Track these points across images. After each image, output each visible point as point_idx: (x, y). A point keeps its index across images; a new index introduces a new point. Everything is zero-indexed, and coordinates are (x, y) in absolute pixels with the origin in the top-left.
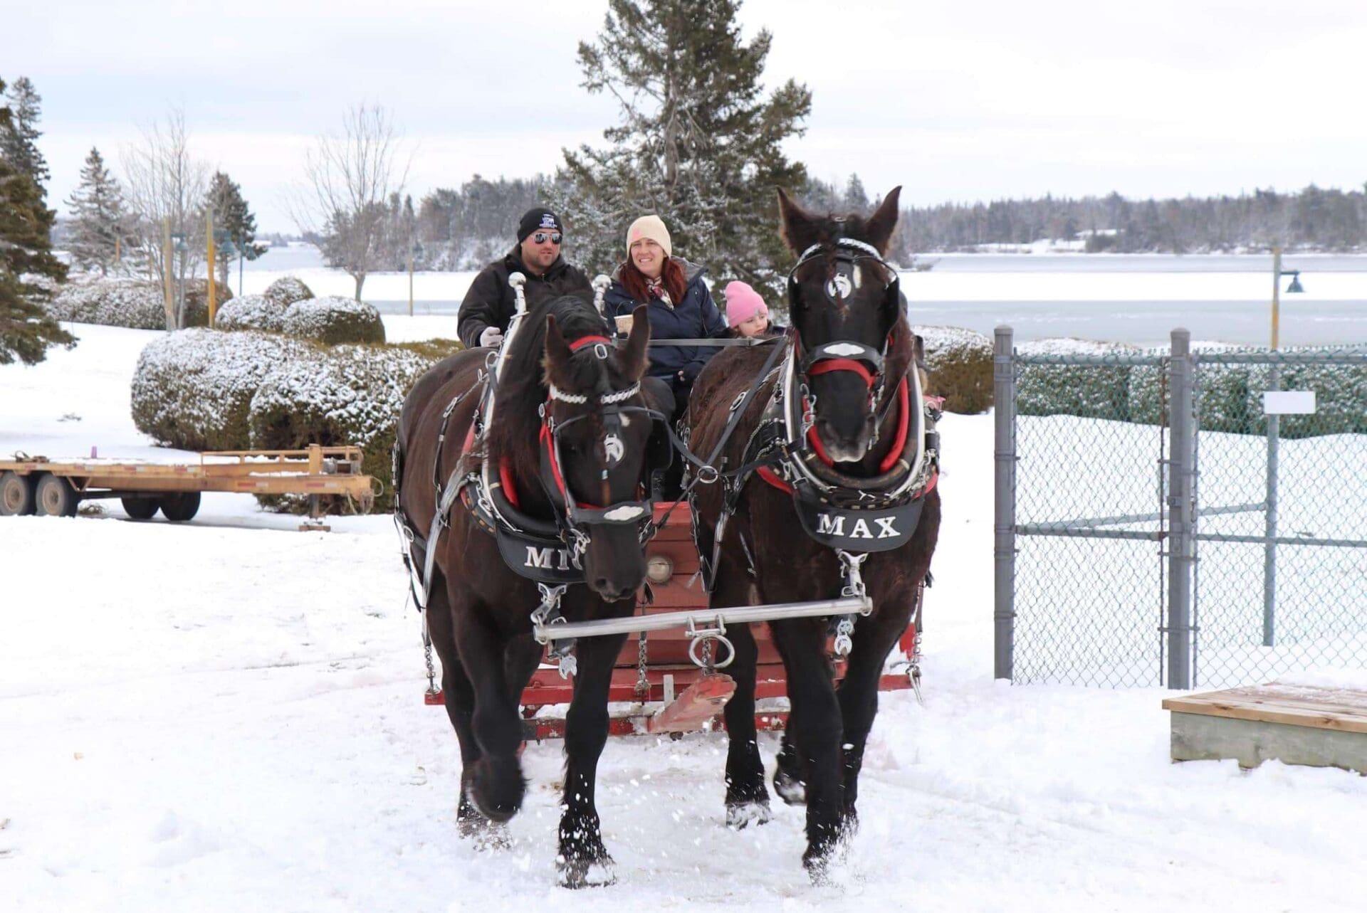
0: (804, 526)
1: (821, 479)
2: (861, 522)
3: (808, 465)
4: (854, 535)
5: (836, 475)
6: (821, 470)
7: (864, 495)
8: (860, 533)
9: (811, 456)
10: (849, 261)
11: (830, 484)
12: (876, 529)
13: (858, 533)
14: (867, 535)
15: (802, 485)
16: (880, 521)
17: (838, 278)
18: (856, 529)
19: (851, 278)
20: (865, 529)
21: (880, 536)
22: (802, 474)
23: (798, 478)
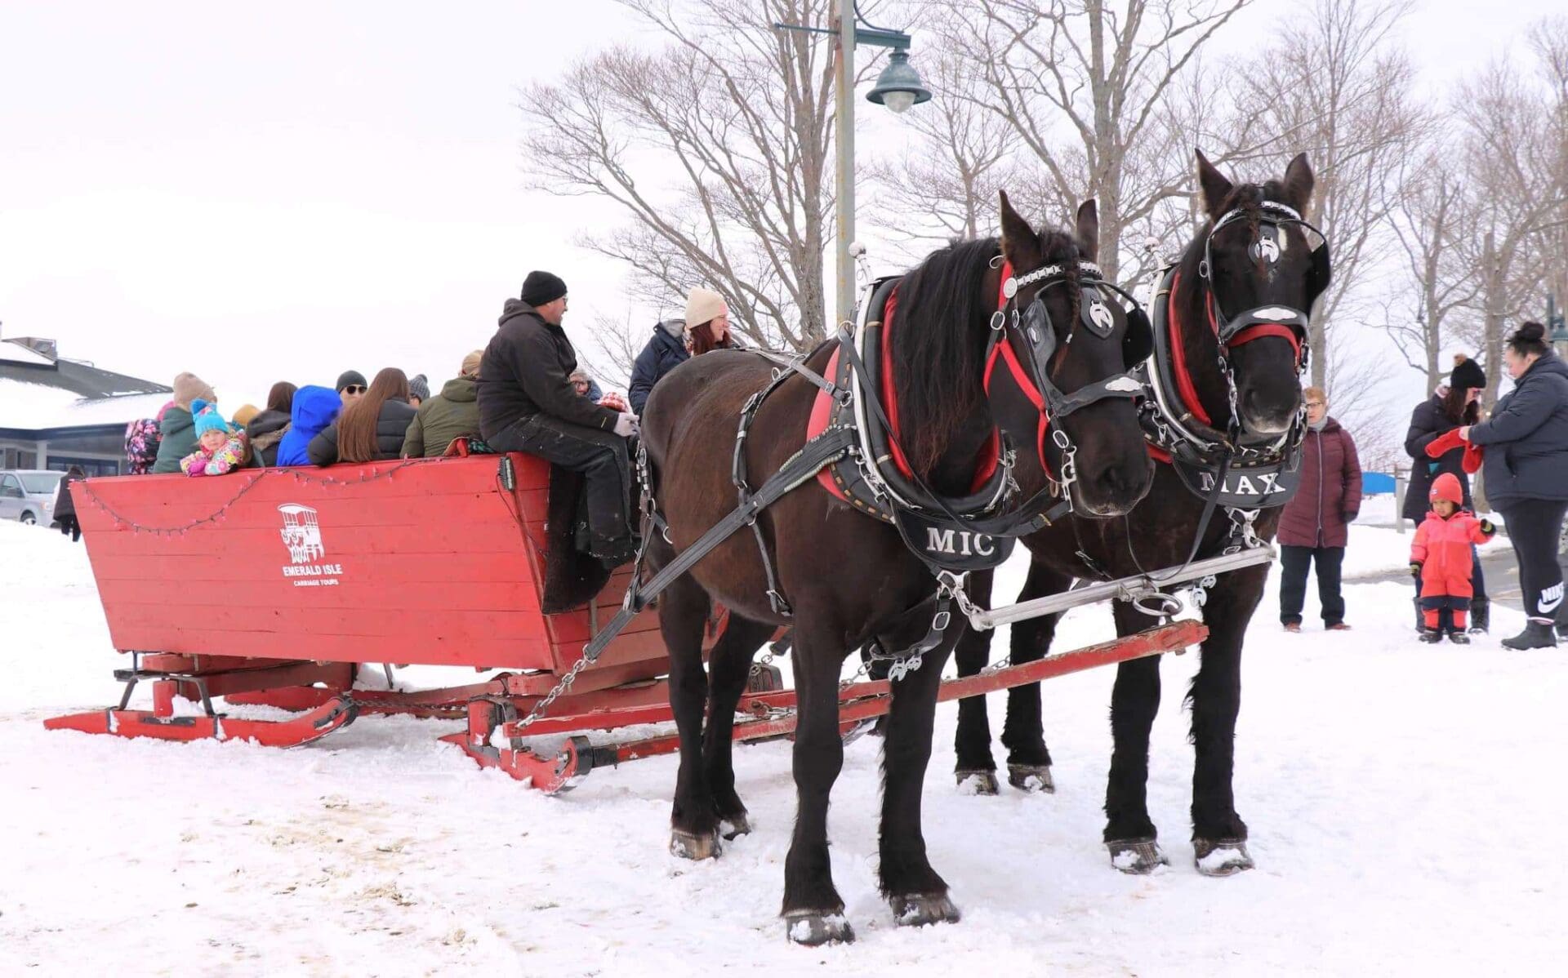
0: (1187, 485)
1: (1199, 437)
2: (1244, 479)
3: (1184, 424)
4: (1239, 492)
5: (1215, 432)
6: (1199, 428)
7: (1246, 450)
8: (1246, 490)
9: (1186, 416)
10: (1273, 225)
11: (1210, 442)
12: (1260, 485)
13: (1243, 489)
14: (1253, 491)
15: (1181, 446)
16: (1264, 478)
17: (1263, 242)
18: (1241, 486)
19: (1276, 241)
20: (1249, 485)
21: (1266, 492)
22: (1179, 435)
23: (1176, 439)
